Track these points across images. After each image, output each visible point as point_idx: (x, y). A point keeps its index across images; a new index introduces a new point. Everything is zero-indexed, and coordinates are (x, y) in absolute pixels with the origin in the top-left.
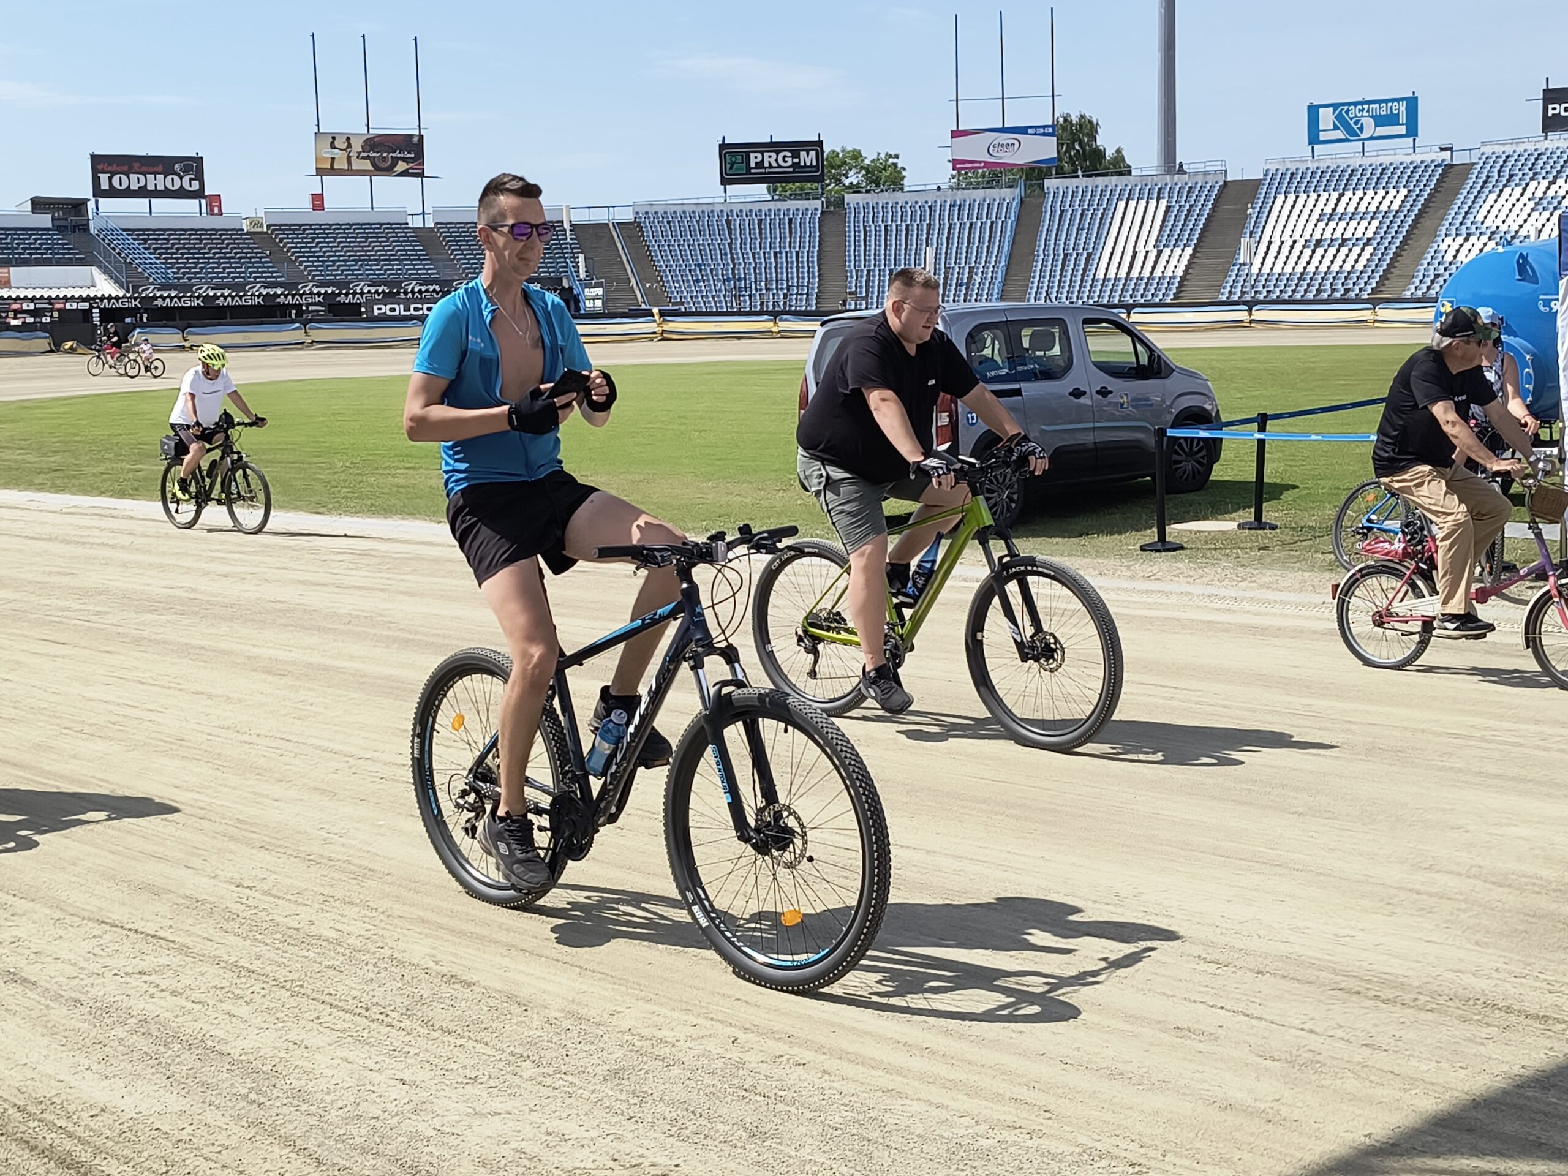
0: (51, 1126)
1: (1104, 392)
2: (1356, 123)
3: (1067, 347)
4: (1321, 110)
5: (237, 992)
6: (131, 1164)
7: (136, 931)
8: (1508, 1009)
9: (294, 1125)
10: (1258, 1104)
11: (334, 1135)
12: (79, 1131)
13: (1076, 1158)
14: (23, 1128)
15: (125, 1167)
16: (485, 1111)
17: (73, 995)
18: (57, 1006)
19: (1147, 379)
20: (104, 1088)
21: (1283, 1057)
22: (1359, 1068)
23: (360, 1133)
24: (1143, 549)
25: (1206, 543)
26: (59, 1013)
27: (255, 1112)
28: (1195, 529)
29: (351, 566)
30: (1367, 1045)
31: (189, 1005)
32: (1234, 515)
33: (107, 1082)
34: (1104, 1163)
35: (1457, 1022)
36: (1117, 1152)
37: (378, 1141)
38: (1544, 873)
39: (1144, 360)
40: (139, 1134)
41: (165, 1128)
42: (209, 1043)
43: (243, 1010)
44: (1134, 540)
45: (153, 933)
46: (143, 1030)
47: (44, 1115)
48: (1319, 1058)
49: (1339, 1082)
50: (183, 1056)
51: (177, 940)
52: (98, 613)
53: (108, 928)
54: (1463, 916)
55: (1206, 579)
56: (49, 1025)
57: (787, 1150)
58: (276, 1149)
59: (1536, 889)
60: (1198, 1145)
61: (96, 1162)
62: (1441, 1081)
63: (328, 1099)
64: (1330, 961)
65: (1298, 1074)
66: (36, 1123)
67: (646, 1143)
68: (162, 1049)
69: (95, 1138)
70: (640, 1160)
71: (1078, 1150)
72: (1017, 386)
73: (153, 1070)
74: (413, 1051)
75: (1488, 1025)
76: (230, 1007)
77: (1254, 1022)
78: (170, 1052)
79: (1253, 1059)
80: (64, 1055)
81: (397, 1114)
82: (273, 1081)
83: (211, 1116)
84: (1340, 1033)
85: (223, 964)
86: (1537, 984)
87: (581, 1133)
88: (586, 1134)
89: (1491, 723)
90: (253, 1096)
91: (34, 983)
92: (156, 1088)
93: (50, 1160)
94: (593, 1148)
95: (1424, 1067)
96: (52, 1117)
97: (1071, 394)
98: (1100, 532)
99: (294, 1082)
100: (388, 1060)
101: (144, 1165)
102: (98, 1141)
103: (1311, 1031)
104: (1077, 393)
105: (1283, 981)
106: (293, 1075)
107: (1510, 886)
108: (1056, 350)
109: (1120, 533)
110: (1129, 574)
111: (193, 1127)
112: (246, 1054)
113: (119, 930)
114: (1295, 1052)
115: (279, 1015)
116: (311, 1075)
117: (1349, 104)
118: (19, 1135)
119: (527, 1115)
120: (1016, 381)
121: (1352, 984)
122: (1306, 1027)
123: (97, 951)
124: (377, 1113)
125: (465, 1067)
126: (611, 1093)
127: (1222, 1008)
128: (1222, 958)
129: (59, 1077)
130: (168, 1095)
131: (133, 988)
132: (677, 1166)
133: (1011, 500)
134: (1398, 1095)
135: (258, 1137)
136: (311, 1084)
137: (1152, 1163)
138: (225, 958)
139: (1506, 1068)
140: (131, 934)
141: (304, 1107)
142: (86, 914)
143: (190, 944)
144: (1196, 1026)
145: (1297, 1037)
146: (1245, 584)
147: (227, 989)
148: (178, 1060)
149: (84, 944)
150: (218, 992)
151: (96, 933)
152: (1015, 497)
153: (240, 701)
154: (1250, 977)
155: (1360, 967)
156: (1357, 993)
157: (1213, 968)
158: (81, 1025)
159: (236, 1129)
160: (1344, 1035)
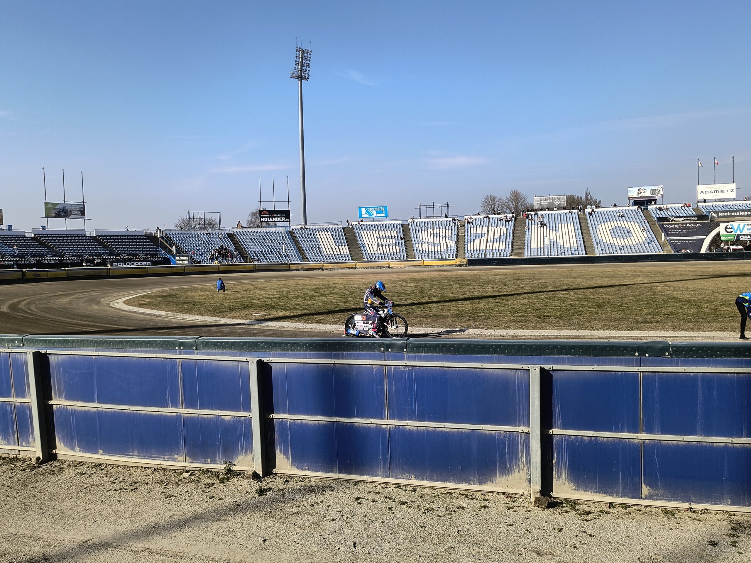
2: (372, 212)
4: (362, 209)
117: (370, 207)
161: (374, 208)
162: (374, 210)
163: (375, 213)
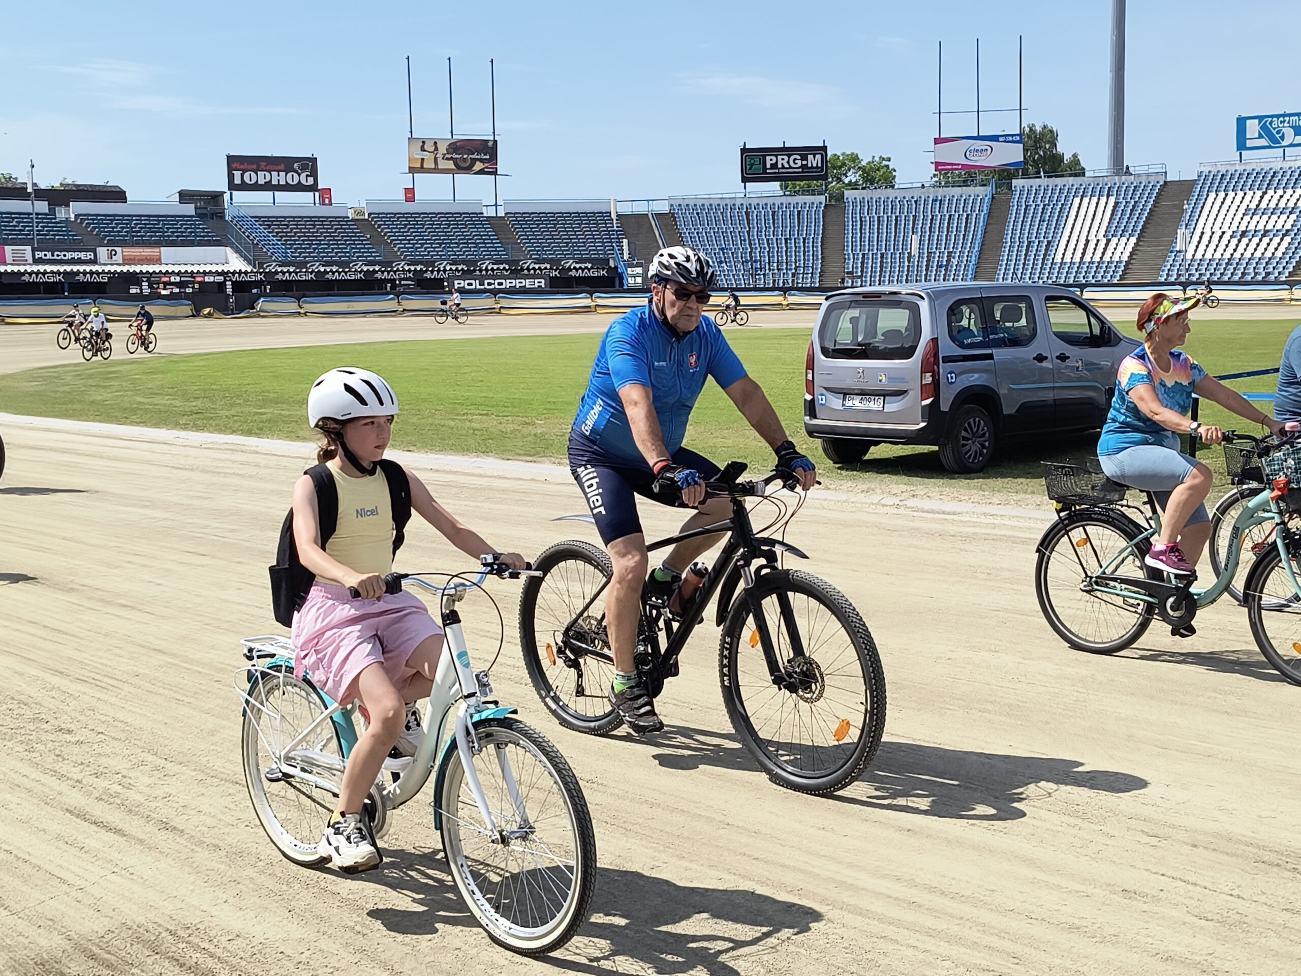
0: (197, 948)
1: (1062, 358)
2: (1278, 132)
3: (1032, 319)
4: (1250, 121)
10: (1194, 957)
12: (219, 952)
17: (213, 841)
18: (200, 850)
19: (1099, 347)
20: (239, 917)
21: (1215, 918)
22: (1280, 929)
26: (202, 856)
27: (360, 941)
30: (1287, 910)
33: (240, 913)
39: (1097, 331)
40: (267, 956)
41: (287, 952)
45: (276, 793)
46: (270, 872)
47: (190, 938)
48: (1246, 919)
49: (1263, 940)
52: (233, 531)
56: (195, 865)
64: (1255, 838)
65: (1228, 933)
66: (184, 944)
68: (285, 887)
69: (231, 958)
72: (989, 351)
73: (278, 904)
77: (1190, 887)
79: (1189, 918)
80: (207, 889)
83: (325, 944)
84: (1263, 899)
90: (358, 928)
91: (182, 831)
92: (280, 919)
96: (197, 940)
97: (1034, 359)
102: (234, 961)
103: (1239, 897)
104: (1040, 358)
105: (1214, 853)
108: (1023, 322)
111: (310, 952)
112: (353, 894)
114: (1225, 914)
118: (170, 954)
120: (989, 347)
121: (1273, 858)
122: (1234, 893)
123: (232, 806)
127: (1163, 875)
128: (1160, 832)
129: (204, 908)
130: (290, 925)
133: (983, 447)
142: (224, 776)
144: (1141, 889)
145: (1227, 901)
151: (231, 791)
152: (987, 444)
154: (1186, 849)
155: (1280, 844)
156: (1278, 865)
157: (1154, 841)
158: (220, 866)
159: (345, 955)
160: (1267, 901)
161: (1287, 119)
162: (1286, 125)
163: (1289, 133)
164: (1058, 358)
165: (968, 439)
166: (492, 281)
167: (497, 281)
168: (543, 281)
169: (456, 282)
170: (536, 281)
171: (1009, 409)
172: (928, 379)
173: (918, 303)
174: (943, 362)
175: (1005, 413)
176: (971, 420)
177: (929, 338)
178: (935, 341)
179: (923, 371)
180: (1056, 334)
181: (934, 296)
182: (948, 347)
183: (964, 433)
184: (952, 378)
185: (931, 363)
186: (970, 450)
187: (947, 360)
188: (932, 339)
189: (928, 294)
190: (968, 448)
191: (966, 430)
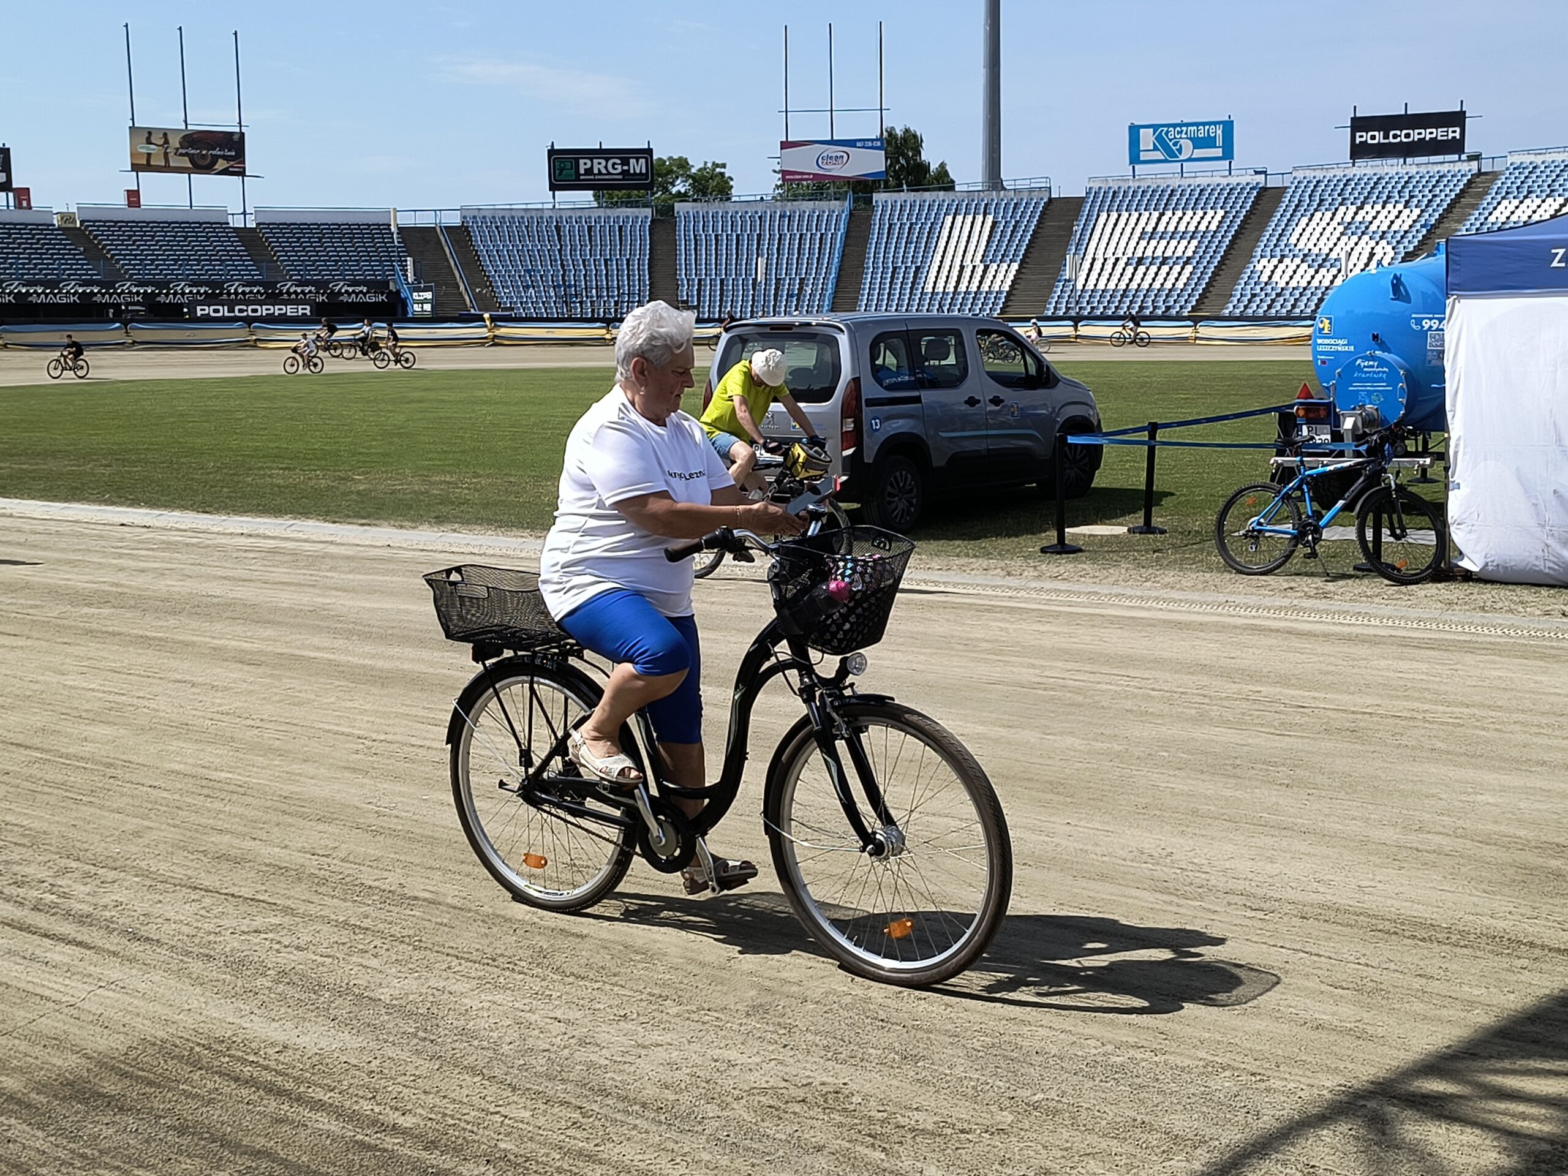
0: (244, 1061)
1: (996, 401)
2: (1175, 144)
3: (961, 355)
4: (1142, 130)
5: (361, 947)
6: (337, 1091)
7: (233, 895)
8: (1532, 945)
9: (475, 1057)
10: (1344, 1024)
11: (516, 1066)
12: (273, 1064)
13: (1202, 1070)
14: (216, 1063)
15: (332, 1094)
16: (646, 1043)
17: (201, 951)
18: (191, 960)
19: (1035, 389)
20: (276, 1029)
21: (1351, 986)
22: (1420, 994)
23: (540, 1063)
24: (1043, 550)
25: (1102, 546)
26: (196, 967)
27: (431, 1049)
28: (1088, 533)
29: (266, 563)
30: (1420, 975)
31: (320, 959)
32: (1121, 520)
33: (274, 1024)
34: (1227, 1073)
35: (1491, 956)
36: (1236, 1064)
37: (559, 1069)
38: (1522, 833)
39: (1032, 370)
40: (330, 1067)
41: (354, 1061)
42: (357, 991)
43: (374, 963)
44: (1033, 543)
45: (251, 896)
46: (287, 980)
47: (231, 1052)
48: (1382, 986)
49: (1407, 1006)
50: (337, 1003)
51: (278, 902)
53: (203, 893)
54: (1463, 869)
55: (1111, 580)
56: (194, 976)
57: (941, 1069)
58: (466, 1077)
59: (1520, 847)
60: (1304, 1058)
61: (302, 1089)
62: (1495, 1002)
63: (495, 1035)
64: (1363, 907)
65: (1369, 1000)
66: (227, 1059)
67: (808, 1066)
68: (314, 996)
69: (290, 1071)
70: (810, 1080)
71: (1201, 1063)
72: (916, 394)
73: (314, 1014)
74: (555, 995)
75: (1519, 958)
76: (360, 960)
77: (1315, 958)
78: (322, 999)
79: (1324, 987)
80: (222, 1001)
81: (565, 1047)
82: (435, 1022)
83: (392, 1052)
84: (1392, 966)
85: (334, 923)
86: (1550, 924)
87: (743, 1059)
88: (750, 1060)
89: (1426, 707)
90: (421, 1034)
91: (158, 941)
92: (326, 1028)
93: (258, 1089)
94: (762, 1072)
95: (1476, 992)
96: (240, 1054)
97: (966, 402)
98: (998, 534)
99: (455, 1023)
100: (534, 1002)
101: (350, 1091)
102: (295, 1073)
103: (1367, 965)
104: (972, 402)
105: (1326, 924)
106: (450, 1017)
107: (1495, 844)
108: (951, 360)
109: (1017, 536)
110: (1036, 574)
111: (378, 1061)
112: (396, 999)
113: (216, 895)
114: (1360, 982)
115: (410, 966)
116: (467, 1017)
117: (1168, 126)
118: (215, 1069)
119: (687, 1046)
120: (917, 389)
121: (1388, 926)
122: (1361, 961)
123: (203, 912)
124: (547, 1047)
125: (610, 1007)
126: (758, 1026)
127: (1282, 947)
128: (1265, 906)
129: (230, 1020)
130: (340, 1034)
131: (256, 944)
132: (845, 1084)
133: (911, 504)
134: (1463, 1014)
135: (445, 1068)
136: (472, 1023)
137: (1269, 1073)
138: (333, 917)
139: (1547, 992)
140: (230, 898)
141: (476, 1043)
142: (177, 882)
143: (293, 906)
145: (1358, 970)
146: (1148, 584)
147: (349, 945)
148: (333, 1005)
149: (187, 906)
150: (341, 947)
151: (193, 897)
152: (914, 501)
153: (226, 689)
154: (1296, 921)
155: (1390, 912)
156: (1396, 933)
157: (1260, 915)
158: (224, 976)
159: (420, 1062)
160: (1396, 968)
161: (1184, 129)
162: (1184, 136)
163: (1187, 145)
164: (991, 401)
165: (894, 496)
166: (245, 308)
167: (250, 308)
168: (308, 307)
169: (199, 308)
170: (300, 307)
171: (938, 460)
172: (850, 426)
173: (837, 336)
174: (867, 406)
175: (934, 465)
176: (898, 474)
177: (849, 378)
178: (856, 381)
179: (844, 415)
180: (988, 373)
181: (855, 330)
182: (871, 389)
183: (889, 489)
184: (876, 424)
185: (852, 407)
186: (896, 508)
187: (871, 403)
188: (854, 379)
189: (847, 325)
190: (894, 505)
191: (892, 485)
